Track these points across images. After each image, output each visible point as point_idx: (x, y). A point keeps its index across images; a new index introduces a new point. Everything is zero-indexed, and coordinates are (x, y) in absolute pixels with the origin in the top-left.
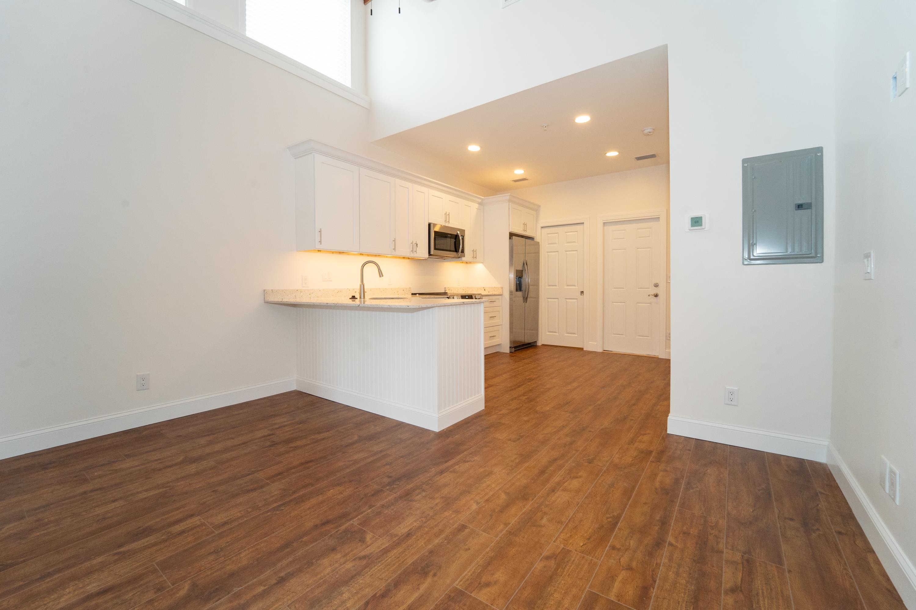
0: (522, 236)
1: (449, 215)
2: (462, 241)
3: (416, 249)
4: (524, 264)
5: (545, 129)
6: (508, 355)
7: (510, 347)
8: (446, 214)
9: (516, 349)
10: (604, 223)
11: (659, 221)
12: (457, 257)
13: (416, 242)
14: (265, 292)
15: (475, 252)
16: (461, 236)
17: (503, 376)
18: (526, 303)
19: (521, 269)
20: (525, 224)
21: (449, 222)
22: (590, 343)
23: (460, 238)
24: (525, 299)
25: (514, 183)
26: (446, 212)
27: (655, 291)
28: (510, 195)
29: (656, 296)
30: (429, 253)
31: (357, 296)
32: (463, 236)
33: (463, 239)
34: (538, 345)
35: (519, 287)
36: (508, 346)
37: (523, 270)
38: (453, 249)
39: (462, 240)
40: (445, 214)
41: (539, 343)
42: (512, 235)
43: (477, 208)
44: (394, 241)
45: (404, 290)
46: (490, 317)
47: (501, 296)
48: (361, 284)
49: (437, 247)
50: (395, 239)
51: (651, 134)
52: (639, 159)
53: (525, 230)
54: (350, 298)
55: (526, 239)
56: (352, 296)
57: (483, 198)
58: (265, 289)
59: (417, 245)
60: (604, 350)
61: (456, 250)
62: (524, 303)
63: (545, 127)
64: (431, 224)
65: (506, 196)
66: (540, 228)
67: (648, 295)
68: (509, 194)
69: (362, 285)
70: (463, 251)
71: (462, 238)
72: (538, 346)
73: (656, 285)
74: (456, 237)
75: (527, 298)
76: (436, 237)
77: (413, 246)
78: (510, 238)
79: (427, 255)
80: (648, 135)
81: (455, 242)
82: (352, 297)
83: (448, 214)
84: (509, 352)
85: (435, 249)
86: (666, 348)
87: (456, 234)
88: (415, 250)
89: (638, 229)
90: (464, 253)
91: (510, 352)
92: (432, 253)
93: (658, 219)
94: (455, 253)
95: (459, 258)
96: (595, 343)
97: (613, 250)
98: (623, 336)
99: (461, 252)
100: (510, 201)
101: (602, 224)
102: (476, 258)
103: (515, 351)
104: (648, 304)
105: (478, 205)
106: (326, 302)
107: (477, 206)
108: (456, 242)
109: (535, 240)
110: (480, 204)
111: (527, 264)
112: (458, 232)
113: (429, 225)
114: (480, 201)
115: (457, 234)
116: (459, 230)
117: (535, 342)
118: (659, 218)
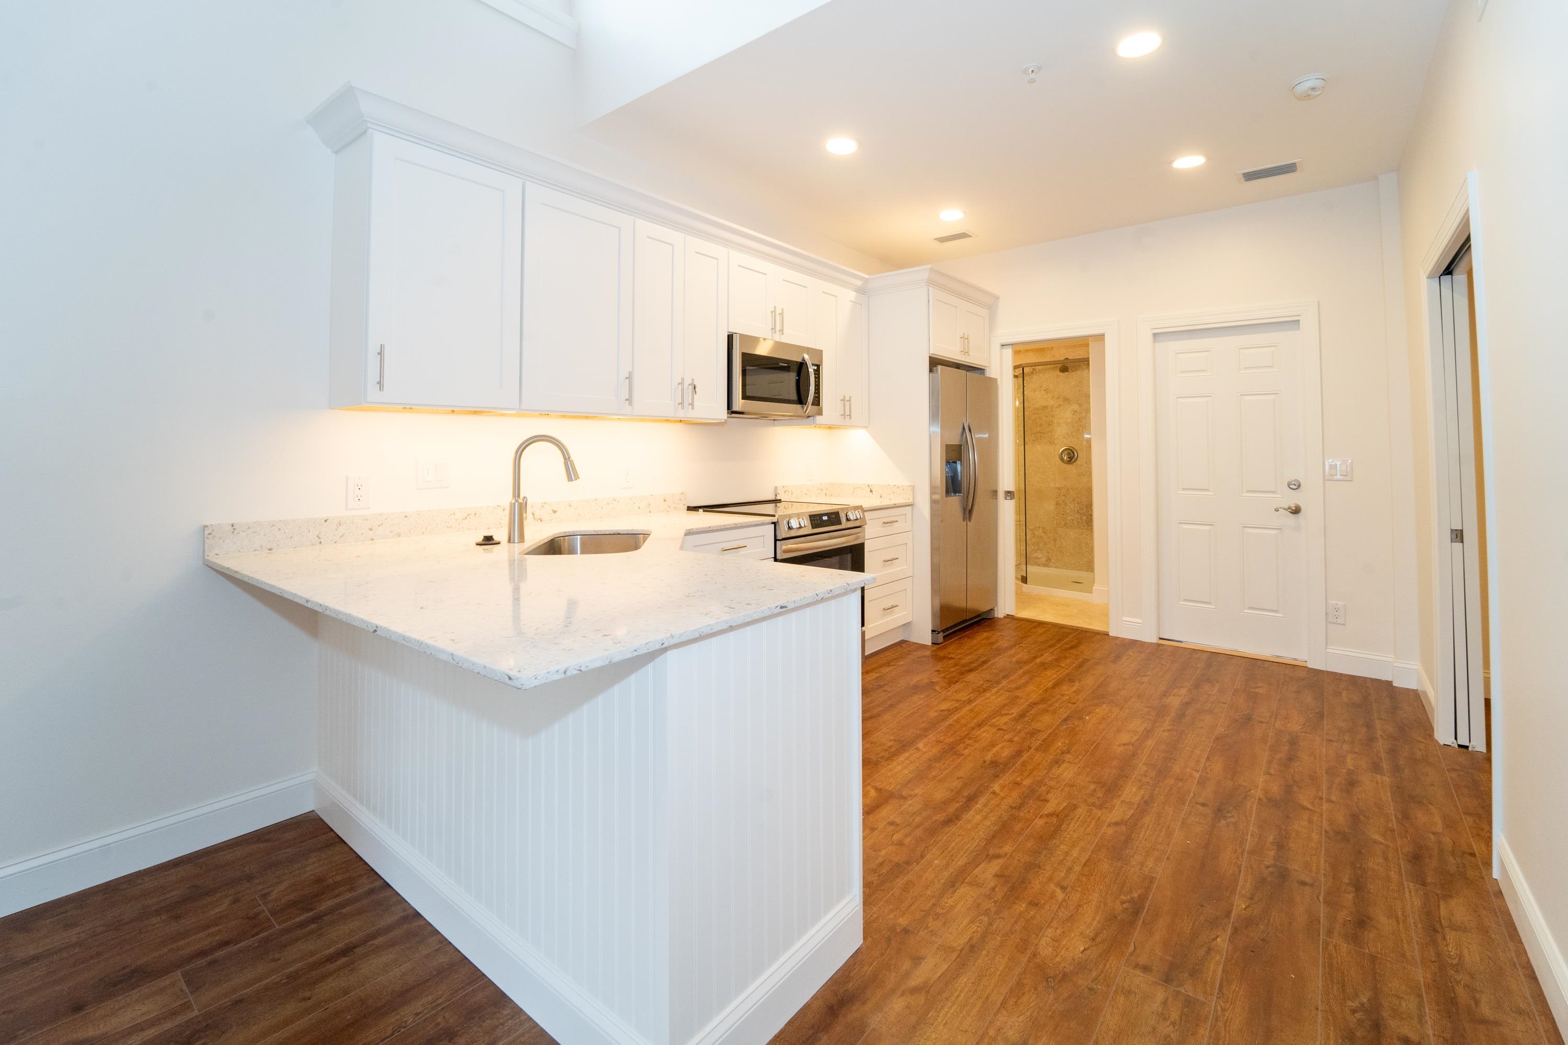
0: (958, 366)
1: (782, 314)
2: (815, 377)
3: (693, 399)
4: (964, 429)
5: (1033, 76)
6: (928, 653)
7: (933, 631)
8: (775, 311)
9: (945, 634)
10: (1155, 335)
11: (1299, 329)
12: (803, 415)
13: (693, 380)
14: (207, 532)
15: (847, 404)
16: (813, 365)
17: (917, 749)
18: (970, 521)
19: (957, 443)
20: (964, 338)
21: (782, 331)
22: (1124, 618)
23: (810, 370)
24: (968, 512)
25: (938, 244)
26: (775, 307)
27: (1293, 499)
28: (931, 269)
29: (1296, 511)
30: (728, 409)
31: (500, 535)
32: (818, 366)
33: (817, 372)
34: (996, 616)
35: (953, 485)
36: (928, 627)
37: (961, 445)
38: (794, 396)
39: (815, 374)
40: (772, 312)
41: (1000, 613)
42: (934, 363)
43: (851, 300)
44: (629, 378)
45: (665, 501)
46: (884, 561)
47: (910, 507)
48: (513, 501)
49: (748, 394)
50: (630, 373)
51: (1319, 93)
52: (1250, 176)
53: (966, 353)
54: (478, 544)
55: (967, 371)
56: (485, 537)
57: (867, 276)
58: (205, 524)
59: (695, 388)
60: (1160, 639)
61: (801, 400)
62: (964, 521)
63: (1033, 71)
64: (734, 335)
65: (921, 273)
66: (998, 346)
67: (1274, 509)
68: (929, 266)
69: (516, 503)
70: (817, 401)
71: (814, 370)
72: (998, 618)
73: (1296, 486)
74: (801, 367)
75: (971, 512)
76: (747, 368)
77: (683, 390)
78: (931, 371)
79: (721, 413)
80: (1307, 97)
81: (798, 382)
82: (483, 540)
83: (779, 311)
84: (930, 644)
85: (745, 397)
86: (1326, 646)
87: (800, 360)
88: (688, 400)
89: (1241, 348)
90: (819, 405)
91: (932, 643)
92: (736, 407)
93: (1294, 324)
94: (799, 406)
95: (809, 417)
96: (1140, 621)
97: (1179, 399)
98: (1210, 606)
99: (812, 405)
100: (930, 283)
101: (1151, 337)
102: (850, 418)
103: (944, 637)
104: (1275, 532)
105: (855, 293)
106: (306, 596)
107: (852, 295)
108: (801, 381)
109: (988, 374)
110: (861, 291)
111: (970, 430)
112: (806, 357)
113: (730, 338)
114: (859, 283)
115: (804, 360)
116: (808, 350)
117: (992, 609)
118: (1299, 321)
